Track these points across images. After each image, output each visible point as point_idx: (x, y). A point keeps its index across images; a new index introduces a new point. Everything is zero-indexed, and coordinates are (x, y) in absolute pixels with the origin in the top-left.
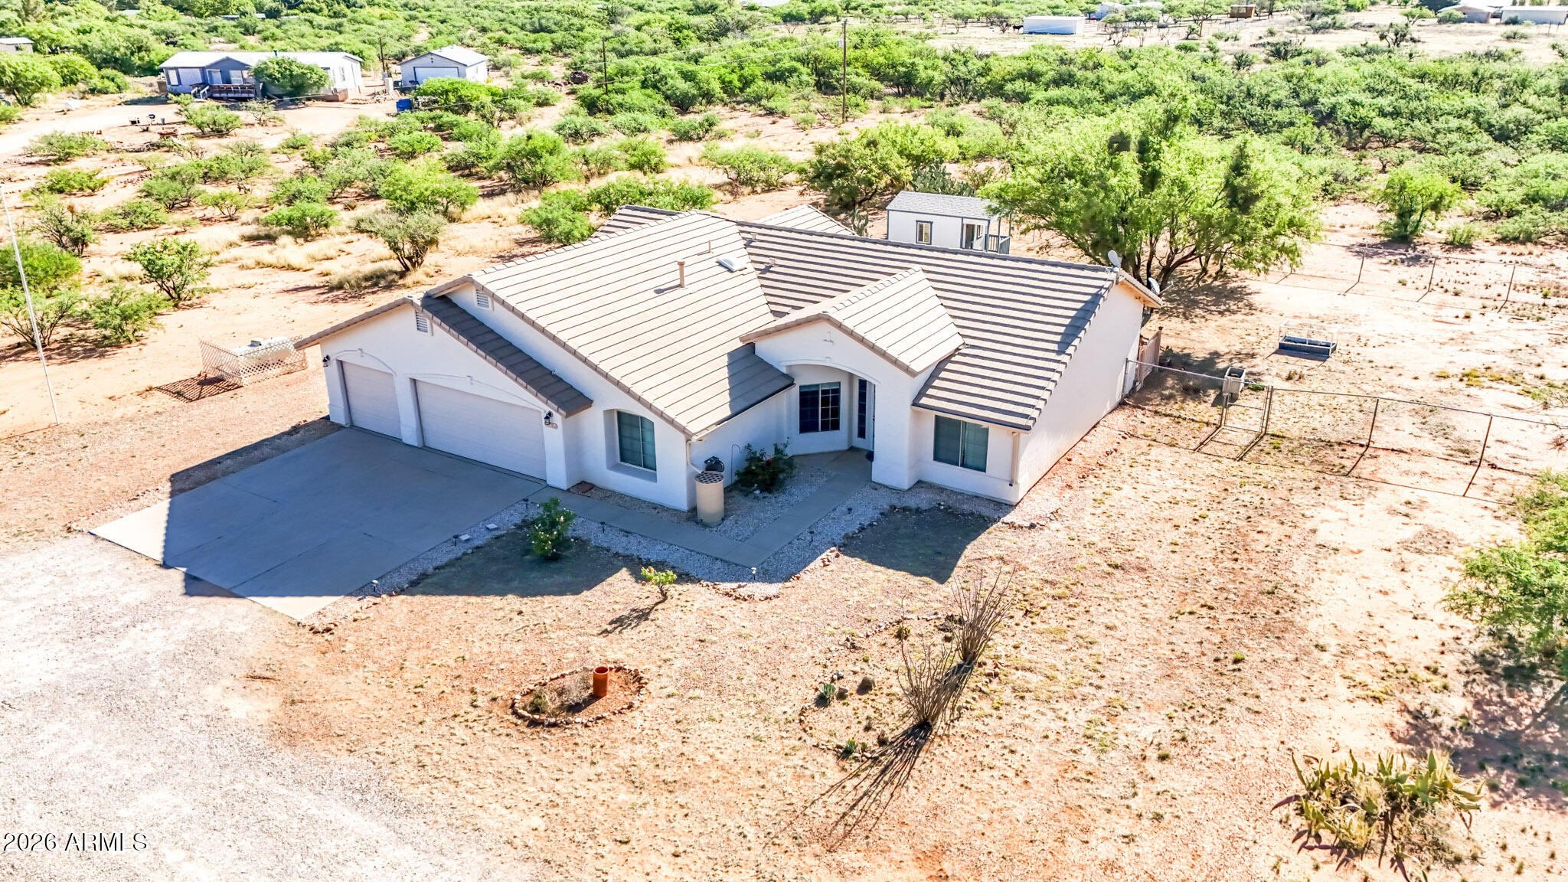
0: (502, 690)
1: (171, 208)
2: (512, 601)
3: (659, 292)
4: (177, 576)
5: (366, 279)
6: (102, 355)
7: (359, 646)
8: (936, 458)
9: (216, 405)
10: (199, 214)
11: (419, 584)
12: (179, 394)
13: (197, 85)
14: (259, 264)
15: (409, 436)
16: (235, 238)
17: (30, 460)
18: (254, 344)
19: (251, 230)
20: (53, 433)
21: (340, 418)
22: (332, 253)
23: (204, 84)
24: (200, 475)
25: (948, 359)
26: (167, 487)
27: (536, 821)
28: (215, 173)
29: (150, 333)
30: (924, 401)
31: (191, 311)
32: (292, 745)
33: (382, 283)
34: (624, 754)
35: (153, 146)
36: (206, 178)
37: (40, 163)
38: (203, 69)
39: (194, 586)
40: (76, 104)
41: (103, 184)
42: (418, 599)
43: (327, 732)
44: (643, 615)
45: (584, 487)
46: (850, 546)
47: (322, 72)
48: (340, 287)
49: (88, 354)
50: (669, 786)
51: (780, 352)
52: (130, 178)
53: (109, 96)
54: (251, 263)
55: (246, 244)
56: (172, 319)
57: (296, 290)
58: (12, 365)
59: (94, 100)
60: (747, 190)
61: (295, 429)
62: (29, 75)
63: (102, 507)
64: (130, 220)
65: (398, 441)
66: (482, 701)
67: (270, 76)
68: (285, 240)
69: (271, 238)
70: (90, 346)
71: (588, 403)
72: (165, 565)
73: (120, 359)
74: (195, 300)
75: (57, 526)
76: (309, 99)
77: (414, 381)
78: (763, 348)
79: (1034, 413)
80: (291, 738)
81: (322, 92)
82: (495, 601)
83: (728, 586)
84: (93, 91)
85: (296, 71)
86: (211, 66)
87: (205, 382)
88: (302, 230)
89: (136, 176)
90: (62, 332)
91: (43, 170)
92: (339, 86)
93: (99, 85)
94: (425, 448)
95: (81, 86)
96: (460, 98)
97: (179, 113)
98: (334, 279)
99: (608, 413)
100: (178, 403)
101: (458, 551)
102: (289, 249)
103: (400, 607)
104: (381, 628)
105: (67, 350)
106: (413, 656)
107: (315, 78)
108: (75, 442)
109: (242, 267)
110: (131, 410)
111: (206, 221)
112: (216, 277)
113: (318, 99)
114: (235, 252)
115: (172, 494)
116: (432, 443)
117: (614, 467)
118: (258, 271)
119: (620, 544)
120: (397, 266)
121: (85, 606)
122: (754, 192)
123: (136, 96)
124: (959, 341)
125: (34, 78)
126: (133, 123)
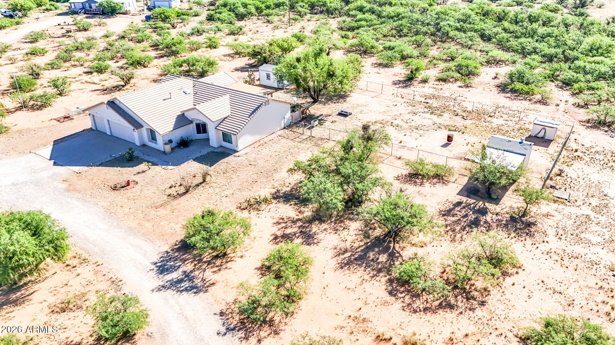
0: (110, 184)
1: (65, 61)
2: (119, 168)
3: (164, 100)
4: (52, 162)
5: (113, 88)
6: (41, 110)
7: (85, 176)
8: (224, 141)
9: (67, 123)
10: (73, 64)
11: (101, 165)
12: (58, 121)
13: (81, 9)
14: (86, 82)
15: (109, 133)
16: (81, 72)
17: (22, 137)
18: (77, 108)
19: (86, 70)
20: (28, 130)
21: (94, 128)
22: (107, 78)
23: (83, 8)
24: (60, 141)
25: (226, 118)
26: (52, 143)
27: (109, 204)
28: (80, 48)
29: (54, 104)
30: (218, 128)
31: (66, 97)
32: (68, 192)
33: (118, 89)
34: (129, 195)
35: (63, 36)
36: (77, 49)
37: (29, 42)
38: (82, 3)
39: (55, 164)
40: (41, 15)
41: (46, 52)
42: (100, 167)
43: (75, 190)
44: (144, 172)
45: (144, 145)
46: (196, 160)
47: (121, 5)
48: (106, 90)
49: (38, 109)
50: (134, 200)
51: (190, 115)
52: (55, 49)
53: (52, 12)
54: (84, 81)
55: (84, 75)
56: (60, 99)
57: (94, 91)
58: (19, 112)
59: (47, 13)
60: (237, 56)
61: (84, 130)
62: (26, 6)
63: (38, 147)
64: (52, 66)
65: (106, 134)
66: (106, 186)
67: (104, 6)
68: (95, 74)
69: (91, 73)
70: (38, 107)
71: (142, 126)
72: (50, 160)
73: (45, 111)
74: (67, 94)
75: (28, 151)
76: (117, 14)
77: (108, 121)
78: (186, 114)
79: (238, 131)
80: (68, 191)
81: (121, 12)
82: (115, 168)
83: (164, 167)
84: (47, 10)
85: (113, 5)
86: (86, 2)
87: (65, 118)
88: (100, 71)
89: (57, 48)
90: (32, 103)
91: (30, 45)
92: (128, 9)
93: (49, 8)
94: (112, 136)
95: (44, 7)
96: (165, 16)
97: (73, 21)
98: (105, 88)
99: (147, 129)
100: (58, 123)
101: (111, 159)
102: (96, 77)
103: (95, 169)
104: (91, 173)
105: (33, 108)
106: (95, 178)
107: (119, 7)
108: (33, 132)
109: (82, 83)
110: (46, 125)
111: (74, 66)
112: (73, 86)
113: (120, 13)
114: (80, 77)
115: (54, 145)
116: (114, 135)
117: (150, 141)
118: (86, 84)
119: (146, 157)
120: (123, 84)
121: (33, 167)
122: (240, 57)
123: (61, 12)
124: (230, 113)
125: (27, 7)
126: (59, 25)
